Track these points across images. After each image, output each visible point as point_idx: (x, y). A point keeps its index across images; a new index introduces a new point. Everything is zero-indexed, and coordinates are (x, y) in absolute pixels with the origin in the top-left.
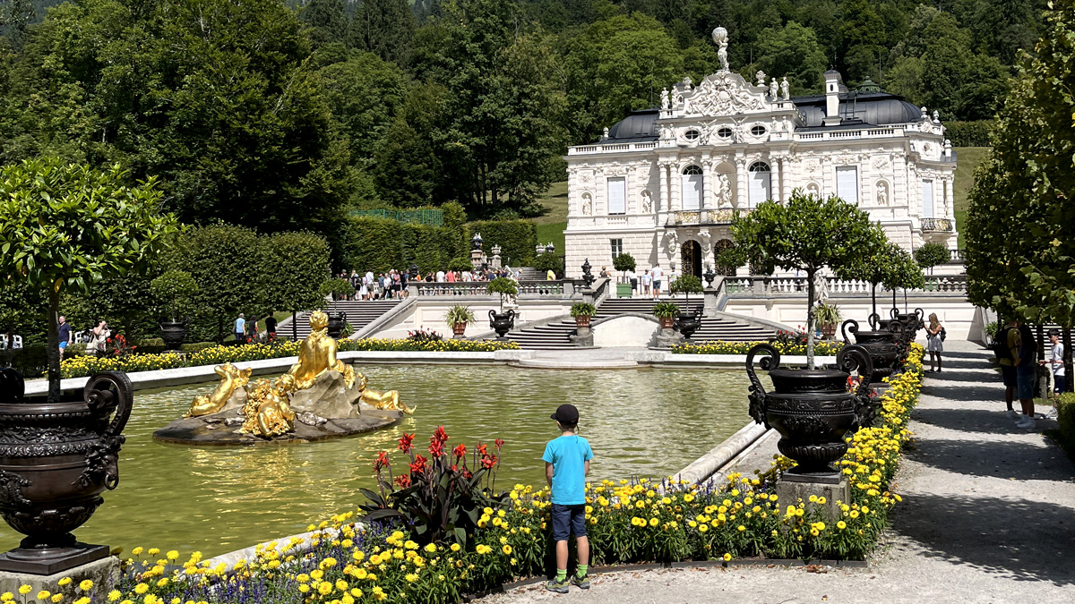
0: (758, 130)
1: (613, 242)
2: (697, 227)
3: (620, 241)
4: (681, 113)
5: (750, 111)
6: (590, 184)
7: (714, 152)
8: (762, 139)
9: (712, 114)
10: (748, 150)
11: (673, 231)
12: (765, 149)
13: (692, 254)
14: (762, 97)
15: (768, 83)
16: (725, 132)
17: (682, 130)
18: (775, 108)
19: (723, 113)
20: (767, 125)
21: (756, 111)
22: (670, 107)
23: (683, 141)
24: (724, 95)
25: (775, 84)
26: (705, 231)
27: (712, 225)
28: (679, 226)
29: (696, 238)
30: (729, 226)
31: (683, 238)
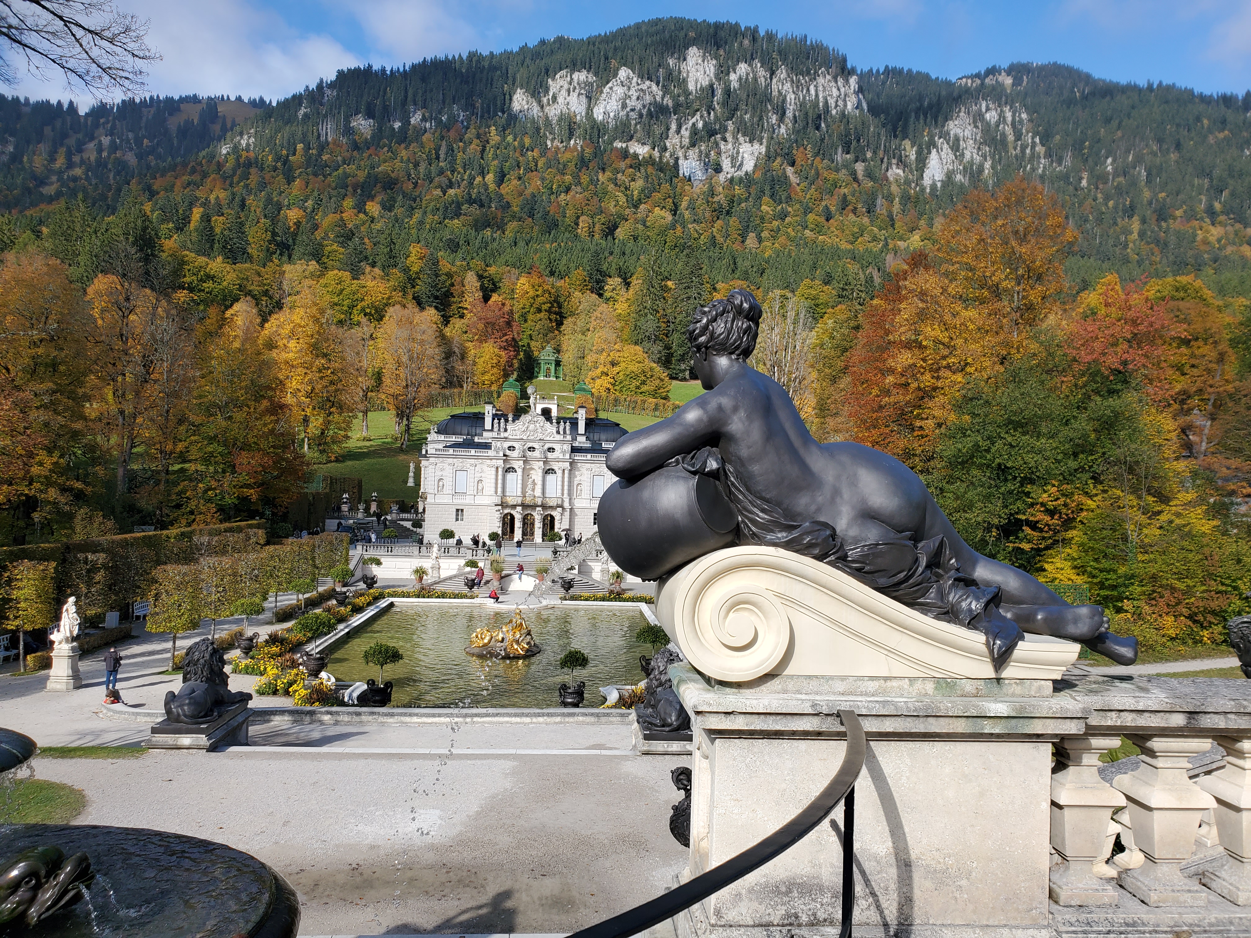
0: (551, 449)
1: (457, 510)
2: (514, 507)
3: (462, 510)
4: (506, 435)
5: (548, 438)
6: (445, 473)
7: (525, 460)
8: (553, 455)
9: (525, 438)
10: (545, 461)
11: (500, 507)
12: (556, 461)
13: (508, 521)
14: (554, 431)
16: (531, 449)
17: (507, 444)
18: (561, 438)
19: (532, 438)
20: (557, 447)
21: (551, 439)
22: (499, 430)
23: (507, 452)
24: (532, 427)
25: (562, 423)
26: (519, 509)
27: (524, 506)
28: (503, 505)
29: (513, 512)
30: (534, 507)
31: (506, 511)
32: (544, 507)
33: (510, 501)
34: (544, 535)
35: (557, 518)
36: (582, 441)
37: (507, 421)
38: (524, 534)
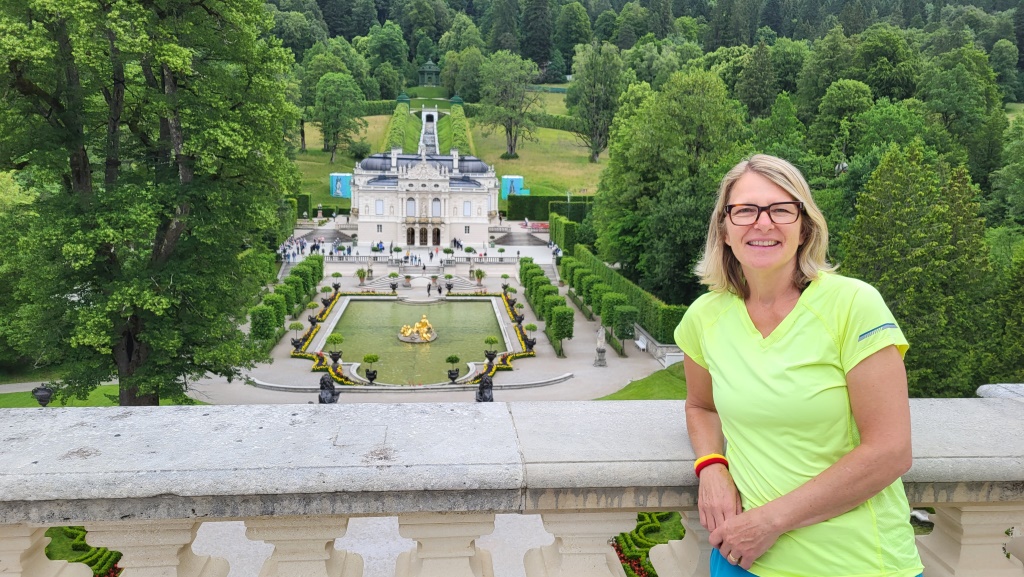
0: (437, 186)
1: (378, 225)
2: (414, 223)
3: (381, 225)
4: (407, 177)
5: (433, 178)
6: (368, 202)
7: (420, 192)
8: (438, 189)
9: (419, 178)
10: (433, 193)
11: (405, 224)
12: (440, 193)
13: (411, 234)
14: (438, 173)
15: (441, 168)
16: (424, 185)
17: (408, 183)
18: (442, 178)
19: (423, 178)
20: (439, 184)
21: (436, 178)
22: (403, 174)
23: (409, 188)
24: (424, 171)
25: (443, 168)
26: (417, 225)
27: (420, 223)
28: (407, 223)
29: (413, 227)
30: (427, 223)
31: (408, 227)
32: (433, 224)
33: (411, 220)
34: (434, 241)
35: (442, 230)
36: (456, 173)
37: (407, 167)
38: (421, 241)
